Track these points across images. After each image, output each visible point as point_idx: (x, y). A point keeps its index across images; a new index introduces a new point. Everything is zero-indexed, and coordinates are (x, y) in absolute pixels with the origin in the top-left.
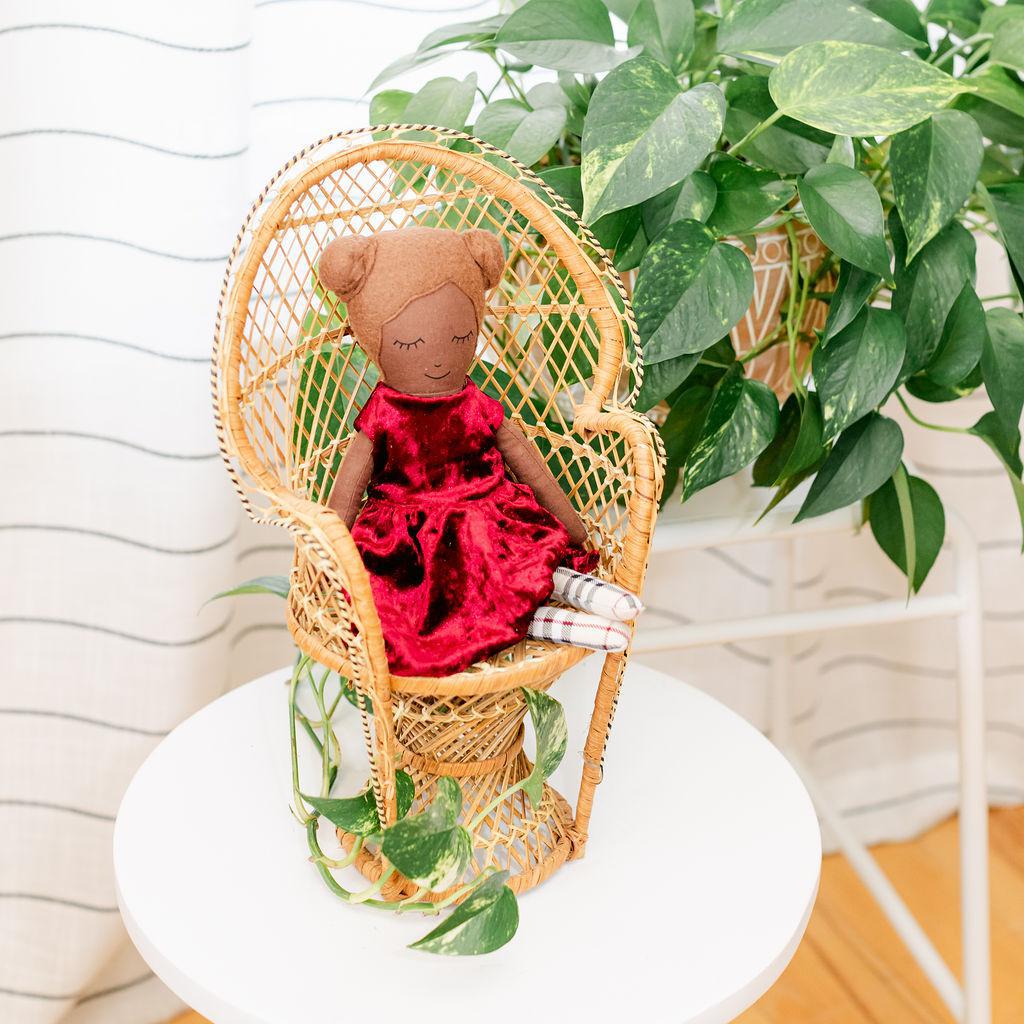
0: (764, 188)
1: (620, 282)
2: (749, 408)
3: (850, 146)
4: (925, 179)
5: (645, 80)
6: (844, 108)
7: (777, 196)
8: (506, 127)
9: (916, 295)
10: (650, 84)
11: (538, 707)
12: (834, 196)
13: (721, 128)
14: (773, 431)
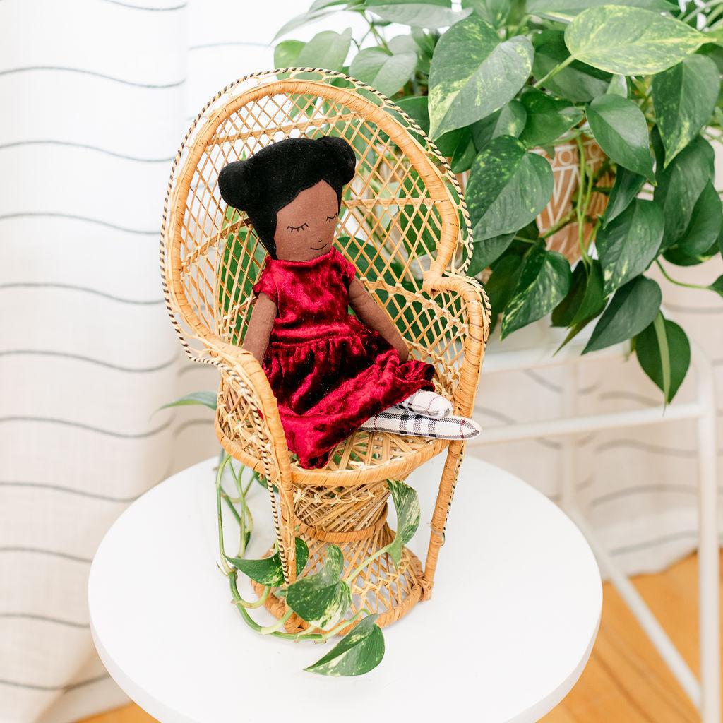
0: (561, 112)
1: (456, 182)
2: (549, 272)
3: (624, 82)
4: (678, 105)
5: (474, 33)
6: (620, 54)
7: (571, 118)
8: (373, 68)
9: (671, 190)
10: (478, 37)
11: (399, 493)
12: (611, 118)
13: (530, 69)
14: (567, 289)
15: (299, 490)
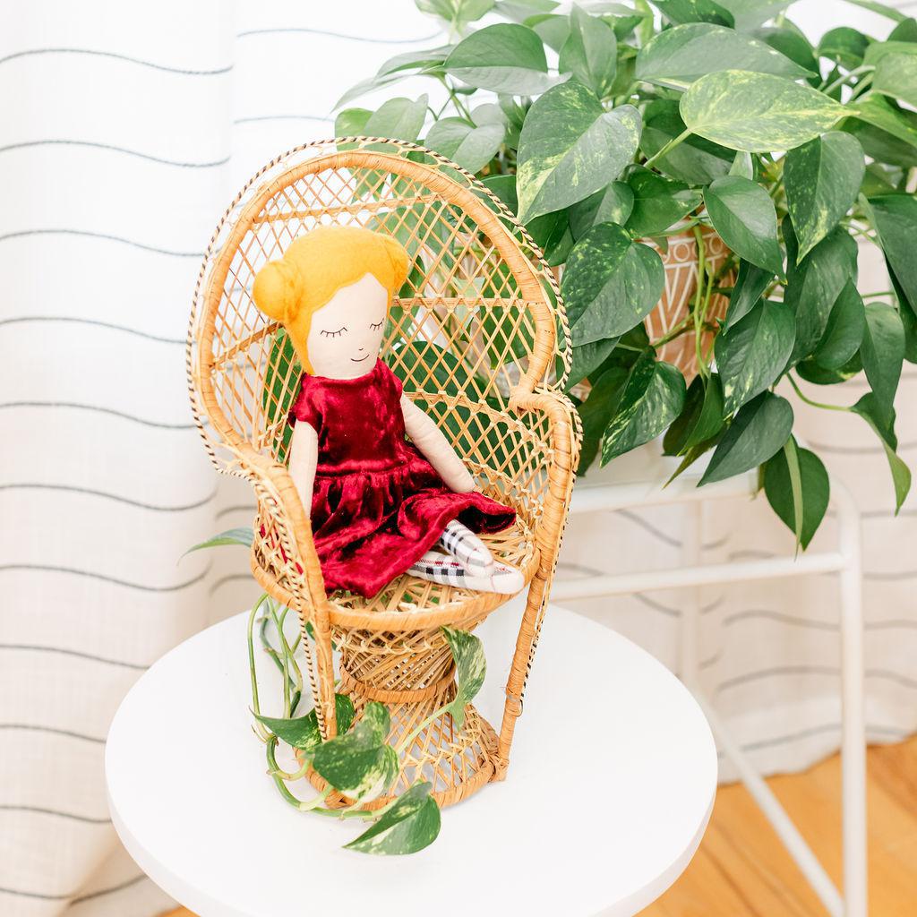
0: (674, 197)
1: (554, 281)
2: (659, 387)
3: (749, 160)
4: (814, 191)
5: (572, 101)
6: (745, 128)
7: (685, 203)
8: (453, 141)
9: (805, 291)
10: (577, 105)
11: (459, 644)
12: (735, 204)
13: (638, 144)
14: (681, 406)
15: (343, 636)
